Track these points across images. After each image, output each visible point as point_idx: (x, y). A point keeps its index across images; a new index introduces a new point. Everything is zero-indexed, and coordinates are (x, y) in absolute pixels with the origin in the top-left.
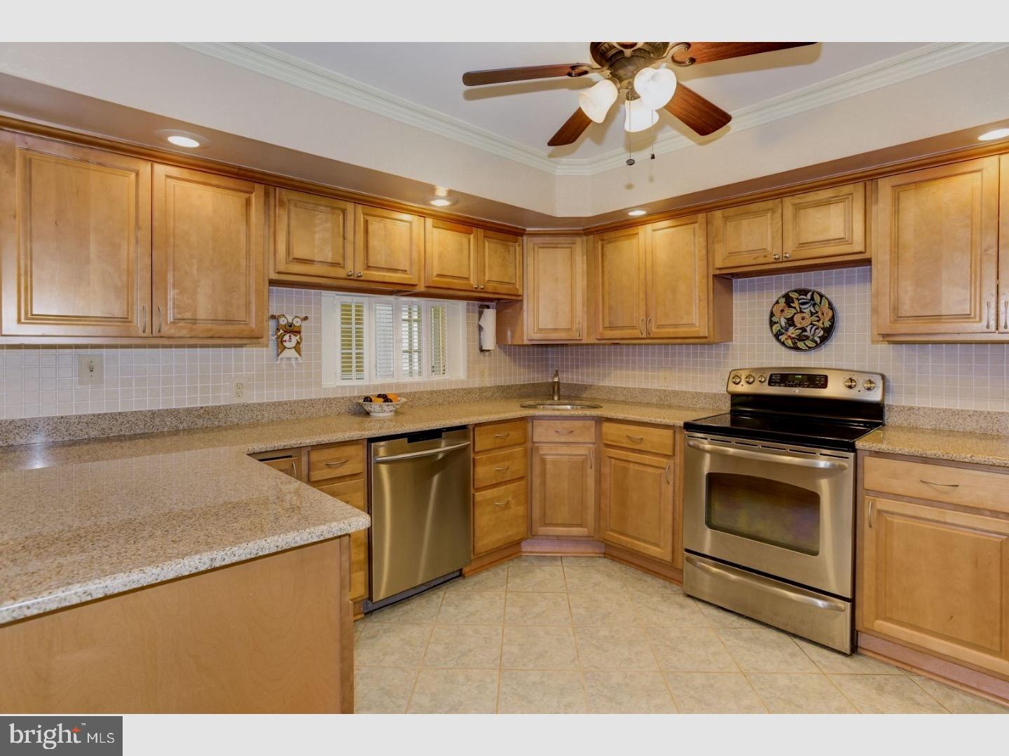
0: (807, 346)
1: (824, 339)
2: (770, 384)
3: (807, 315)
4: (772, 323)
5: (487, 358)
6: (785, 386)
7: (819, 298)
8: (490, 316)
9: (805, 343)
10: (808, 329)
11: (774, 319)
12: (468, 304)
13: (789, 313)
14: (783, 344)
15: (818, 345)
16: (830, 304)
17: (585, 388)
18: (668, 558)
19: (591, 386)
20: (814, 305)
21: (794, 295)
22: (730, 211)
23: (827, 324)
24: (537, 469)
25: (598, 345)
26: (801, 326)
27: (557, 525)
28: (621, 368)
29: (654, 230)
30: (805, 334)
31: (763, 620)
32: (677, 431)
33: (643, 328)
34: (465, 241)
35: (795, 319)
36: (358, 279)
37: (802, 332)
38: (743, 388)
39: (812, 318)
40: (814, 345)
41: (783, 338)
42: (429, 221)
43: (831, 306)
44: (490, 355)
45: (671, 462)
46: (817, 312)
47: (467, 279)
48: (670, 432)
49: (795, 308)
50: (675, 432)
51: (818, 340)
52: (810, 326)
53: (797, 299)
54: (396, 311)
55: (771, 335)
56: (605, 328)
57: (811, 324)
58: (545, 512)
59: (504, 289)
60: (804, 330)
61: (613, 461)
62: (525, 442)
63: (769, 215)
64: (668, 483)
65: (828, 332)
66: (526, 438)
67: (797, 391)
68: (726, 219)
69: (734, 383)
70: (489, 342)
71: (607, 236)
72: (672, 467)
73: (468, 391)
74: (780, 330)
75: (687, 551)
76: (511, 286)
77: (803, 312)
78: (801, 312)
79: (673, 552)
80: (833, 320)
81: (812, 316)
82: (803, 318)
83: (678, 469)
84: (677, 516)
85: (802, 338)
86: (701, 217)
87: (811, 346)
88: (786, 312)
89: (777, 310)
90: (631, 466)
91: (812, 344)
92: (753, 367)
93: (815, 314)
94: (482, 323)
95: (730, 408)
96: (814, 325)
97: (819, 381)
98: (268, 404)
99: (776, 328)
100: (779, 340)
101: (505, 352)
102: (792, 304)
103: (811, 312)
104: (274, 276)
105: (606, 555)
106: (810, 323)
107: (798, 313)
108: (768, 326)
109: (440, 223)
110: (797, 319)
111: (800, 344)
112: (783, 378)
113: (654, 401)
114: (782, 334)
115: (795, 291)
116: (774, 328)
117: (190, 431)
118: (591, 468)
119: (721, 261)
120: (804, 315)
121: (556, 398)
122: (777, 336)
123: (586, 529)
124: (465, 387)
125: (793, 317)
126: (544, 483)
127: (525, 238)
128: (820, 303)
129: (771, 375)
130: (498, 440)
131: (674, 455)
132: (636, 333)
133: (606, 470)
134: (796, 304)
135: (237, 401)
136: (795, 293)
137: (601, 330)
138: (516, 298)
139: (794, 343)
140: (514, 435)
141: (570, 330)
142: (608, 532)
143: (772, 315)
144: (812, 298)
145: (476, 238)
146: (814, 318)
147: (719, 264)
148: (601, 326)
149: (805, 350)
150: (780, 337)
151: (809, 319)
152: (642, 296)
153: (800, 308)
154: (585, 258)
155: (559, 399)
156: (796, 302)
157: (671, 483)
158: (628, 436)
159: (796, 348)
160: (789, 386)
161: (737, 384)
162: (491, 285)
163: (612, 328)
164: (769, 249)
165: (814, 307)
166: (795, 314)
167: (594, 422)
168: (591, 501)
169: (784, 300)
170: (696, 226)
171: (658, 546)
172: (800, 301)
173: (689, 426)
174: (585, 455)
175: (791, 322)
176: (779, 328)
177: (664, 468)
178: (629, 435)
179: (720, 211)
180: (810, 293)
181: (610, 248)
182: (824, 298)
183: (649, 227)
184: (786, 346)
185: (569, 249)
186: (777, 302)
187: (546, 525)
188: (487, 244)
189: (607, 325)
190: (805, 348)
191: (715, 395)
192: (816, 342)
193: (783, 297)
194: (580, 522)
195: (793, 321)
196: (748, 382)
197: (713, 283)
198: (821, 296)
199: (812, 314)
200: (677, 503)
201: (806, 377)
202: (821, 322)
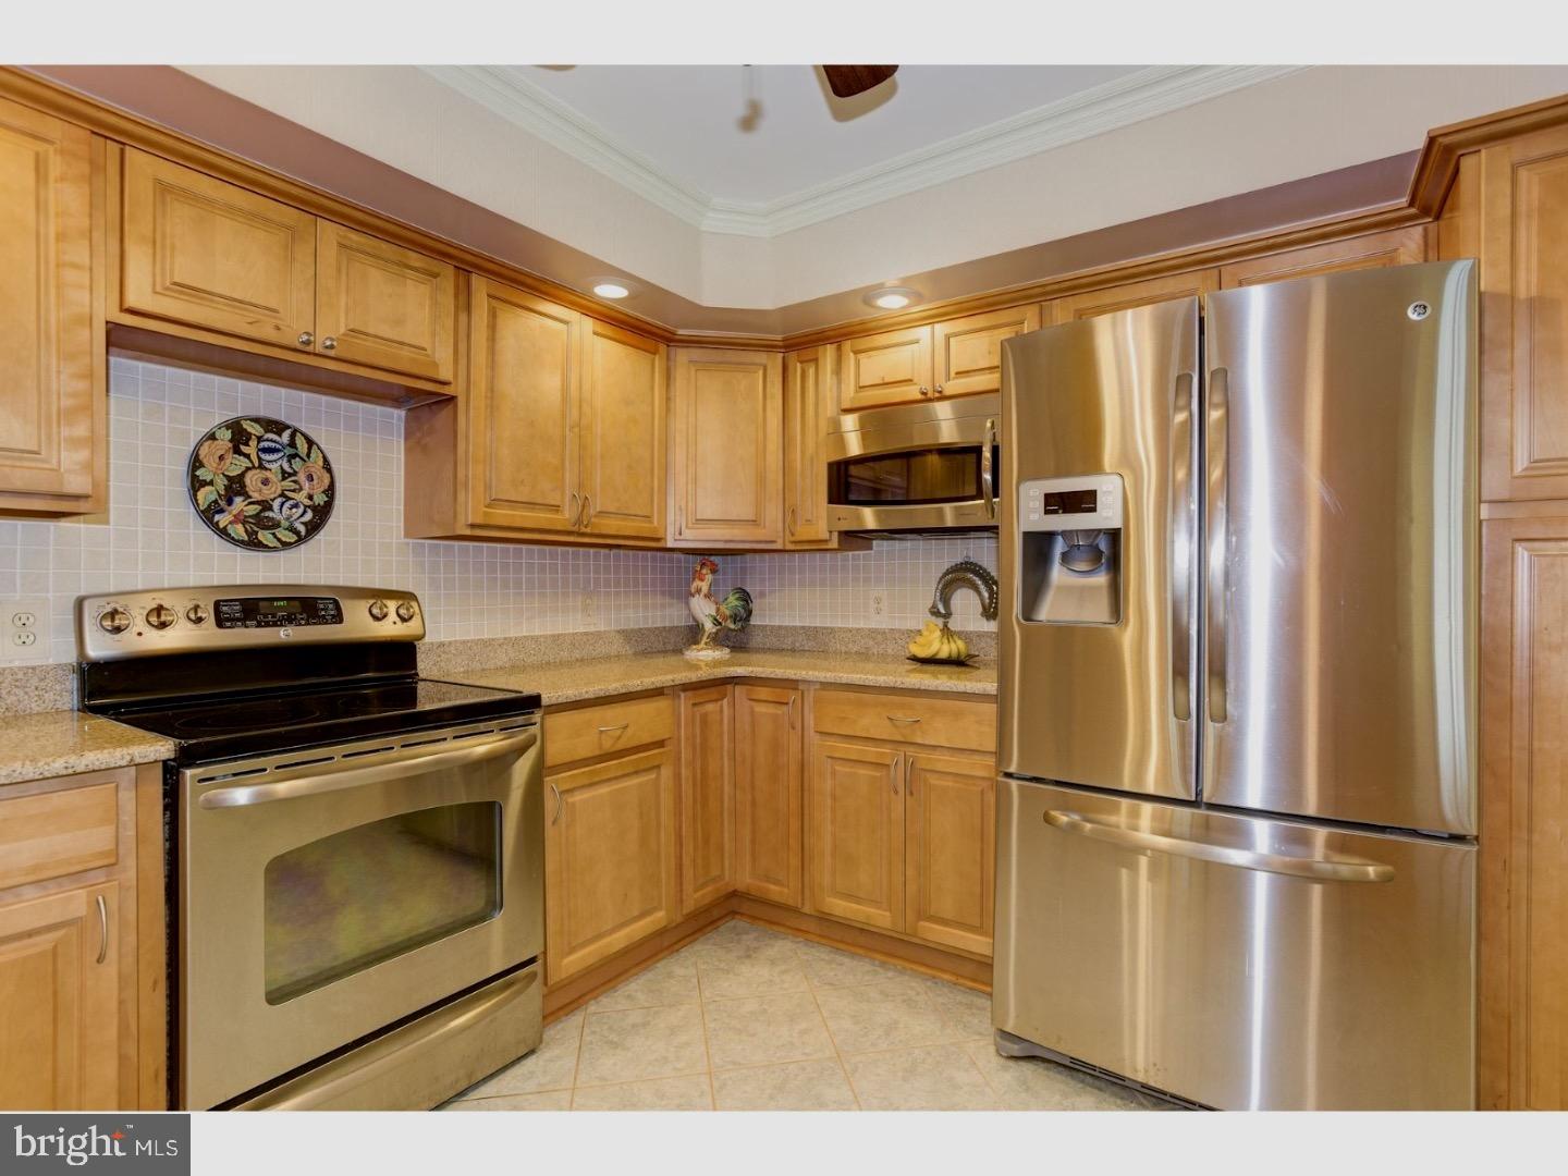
0: (279, 540)
1: (314, 528)
2: (220, 623)
3: (275, 476)
4: (196, 484)
6: (259, 625)
7: (306, 446)
9: (275, 537)
10: (276, 505)
11: (200, 474)
13: (236, 466)
14: (223, 533)
15: (301, 540)
16: (325, 459)
20: (292, 457)
21: (255, 429)
23: (320, 499)
26: (260, 498)
30: (271, 514)
35: (247, 480)
37: (261, 511)
39: (283, 483)
40: (293, 538)
41: (223, 520)
43: (327, 467)
46: (295, 473)
49: (247, 456)
51: (302, 529)
52: (280, 500)
53: (260, 439)
55: (193, 510)
57: (282, 495)
60: (266, 505)
65: (322, 513)
67: (285, 634)
74: (216, 502)
77: (266, 469)
78: (261, 467)
80: (330, 491)
81: (284, 479)
82: (265, 482)
85: (262, 521)
87: (288, 540)
88: (228, 462)
89: (208, 454)
91: (290, 538)
93: (290, 475)
96: (289, 499)
97: (322, 609)
99: (206, 495)
100: (215, 527)
102: (243, 448)
103: (283, 472)
106: (279, 492)
107: (254, 467)
108: (186, 489)
110: (250, 483)
111: (265, 536)
112: (247, 608)
114: (221, 511)
115: (256, 420)
116: (201, 494)
120: (268, 474)
122: (208, 515)
125: (242, 475)
128: (308, 455)
129: (220, 603)
134: (251, 449)
136: (257, 426)
139: (252, 534)
143: (196, 463)
144: (292, 444)
146: (287, 484)
149: (274, 549)
150: (217, 517)
151: (277, 486)
153: (259, 458)
156: (253, 443)
159: (253, 544)
160: (267, 625)
165: (289, 461)
166: (248, 469)
169: (228, 434)
172: (262, 445)
175: (236, 487)
176: (214, 497)
180: (288, 432)
182: (315, 447)
184: (233, 538)
186: (212, 437)
190: (272, 542)
192: (297, 533)
193: (228, 427)
195: (243, 486)
196: (155, 626)
198: (310, 443)
199: (285, 475)
201: (297, 603)
202: (304, 493)
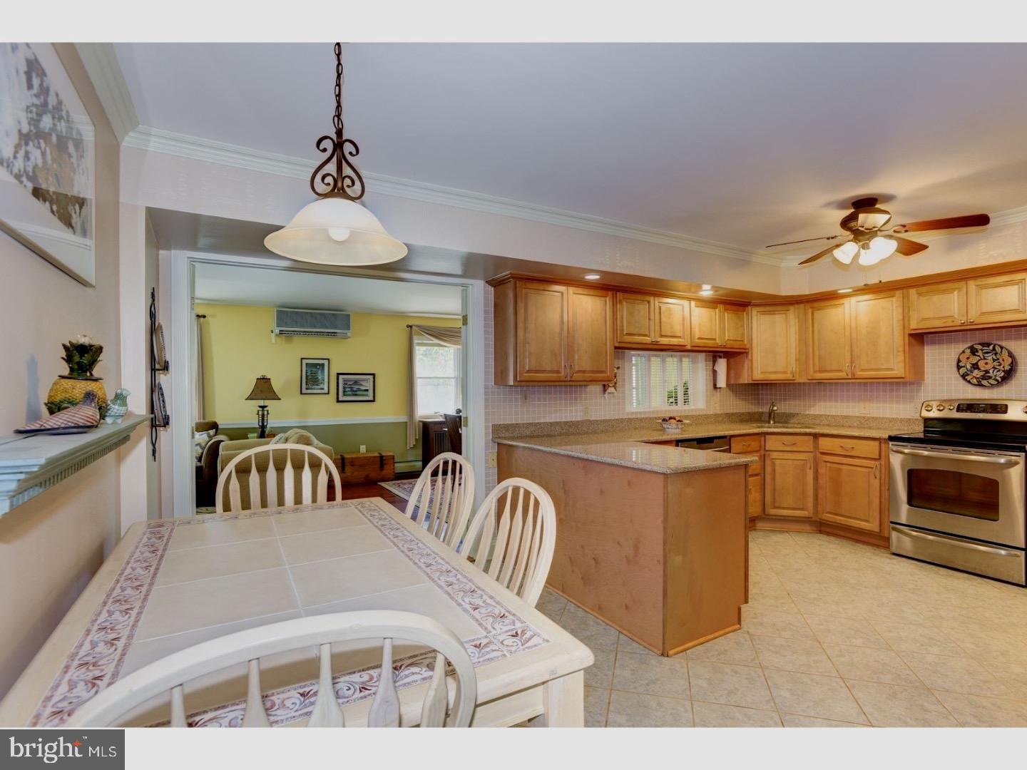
0: (990, 384)
1: (1005, 379)
2: (958, 411)
3: (990, 361)
4: (959, 367)
5: (718, 393)
6: (972, 412)
7: (1000, 349)
8: (722, 365)
9: (988, 382)
10: (991, 371)
11: (961, 364)
12: (706, 356)
13: (974, 359)
14: (969, 382)
15: (999, 383)
16: (1010, 353)
17: (792, 415)
18: (877, 529)
19: (798, 414)
20: (996, 354)
21: (978, 347)
22: (923, 289)
23: (1008, 368)
24: (768, 469)
25: (809, 384)
26: (984, 369)
27: (784, 508)
28: (825, 400)
29: (858, 302)
30: (988, 375)
31: (956, 567)
32: (882, 441)
33: (849, 371)
34: (713, 314)
35: (979, 364)
36: (656, 343)
37: (985, 374)
38: (934, 414)
40: (996, 383)
41: (968, 378)
42: (693, 303)
43: (1010, 355)
44: (720, 391)
45: (877, 463)
46: (998, 359)
47: (715, 339)
48: (877, 443)
49: (979, 356)
50: (880, 443)
51: (1000, 379)
52: (993, 369)
53: (981, 350)
54: (663, 361)
55: (958, 375)
56: (815, 372)
58: (774, 499)
59: (737, 345)
60: (987, 372)
61: (828, 464)
62: (760, 450)
63: (956, 293)
64: (876, 478)
65: (1009, 374)
66: (760, 447)
67: (981, 416)
68: (919, 294)
69: (927, 410)
70: (722, 382)
71: (816, 305)
72: (878, 466)
73: (708, 417)
74: (966, 372)
75: (892, 522)
76: (741, 342)
78: (985, 359)
79: (881, 525)
80: (1012, 365)
81: (994, 362)
82: (986, 364)
83: (883, 468)
84: (883, 500)
85: (985, 378)
86: (898, 293)
88: (971, 359)
89: (963, 358)
90: (844, 467)
91: (994, 383)
92: (942, 398)
93: (996, 360)
94: (716, 368)
95: (923, 429)
96: (996, 368)
97: (1000, 408)
98: (601, 421)
99: (963, 371)
100: (965, 380)
101: (730, 389)
102: (976, 354)
103: (993, 359)
104: (617, 345)
105: (821, 532)
106: (992, 367)
107: (982, 359)
108: (956, 369)
109: (699, 304)
110: (981, 364)
111: (984, 382)
112: (969, 407)
113: (855, 424)
114: (968, 375)
115: (979, 344)
116: (961, 371)
117: (567, 434)
118: (810, 468)
119: (914, 325)
120: (987, 361)
121: (772, 422)
122: (963, 376)
123: (806, 512)
124: (705, 413)
125: (977, 363)
126: (774, 479)
127: (750, 308)
128: (1001, 352)
129: (959, 405)
130: (745, 447)
131: (880, 458)
132: (843, 375)
133: (821, 471)
134: (980, 353)
135: (585, 418)
137: (811, 372)
138: (744, 351)
139: (979, 382)
140: (754, 444)
141: (785, 372)
142: (825, 514)
143: (959, 361)
144: (994, 349)
145: (720, 310)
146: (996, 363)
147: (912, 327)
148: (812, 370)
149: (988, 387)
150: (966, 377)
151: (991, 364)
152: (847, 348)
153: (984, 356)
154: (797, 321)
155: (774, 423)
157: (878, 477)
158: (841, 447)
159: (981, 385)
160: (975, 412)
161: (930, 411)
162: (729, 342)
163: (821, 371)
164: (956, 316)
166: (979, 360)
167: (812, 437)
168: (810, 493)
169: (969, 350)
170: (894, 299)
171: (867, 521)
172: (984, 351)
173: (891, 438)
174: (806, 460)
175: (975, 366)
177: (872, 468)
178: (842, 445)
179: (915, 289)
180: (992, 345)
181: (818, 314)
182: (1004, 349)
183: (853, 300)
184: (972, 384)
185: (784, 315)
186: (963, 352)
187: (775, 507)
188: (726, 315)
189: (817, 368)
190: (988, 385)
191: (909, 419)
192: (998, 381)
193: (969, 348)
194: (801, 507)
195: (978, 366)
196: (939, 410)
197: (909, 340)
198: (1002, 347)
200: (883, 492)
201: (989, 406)
202: (1002, 366)
